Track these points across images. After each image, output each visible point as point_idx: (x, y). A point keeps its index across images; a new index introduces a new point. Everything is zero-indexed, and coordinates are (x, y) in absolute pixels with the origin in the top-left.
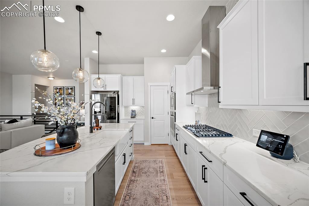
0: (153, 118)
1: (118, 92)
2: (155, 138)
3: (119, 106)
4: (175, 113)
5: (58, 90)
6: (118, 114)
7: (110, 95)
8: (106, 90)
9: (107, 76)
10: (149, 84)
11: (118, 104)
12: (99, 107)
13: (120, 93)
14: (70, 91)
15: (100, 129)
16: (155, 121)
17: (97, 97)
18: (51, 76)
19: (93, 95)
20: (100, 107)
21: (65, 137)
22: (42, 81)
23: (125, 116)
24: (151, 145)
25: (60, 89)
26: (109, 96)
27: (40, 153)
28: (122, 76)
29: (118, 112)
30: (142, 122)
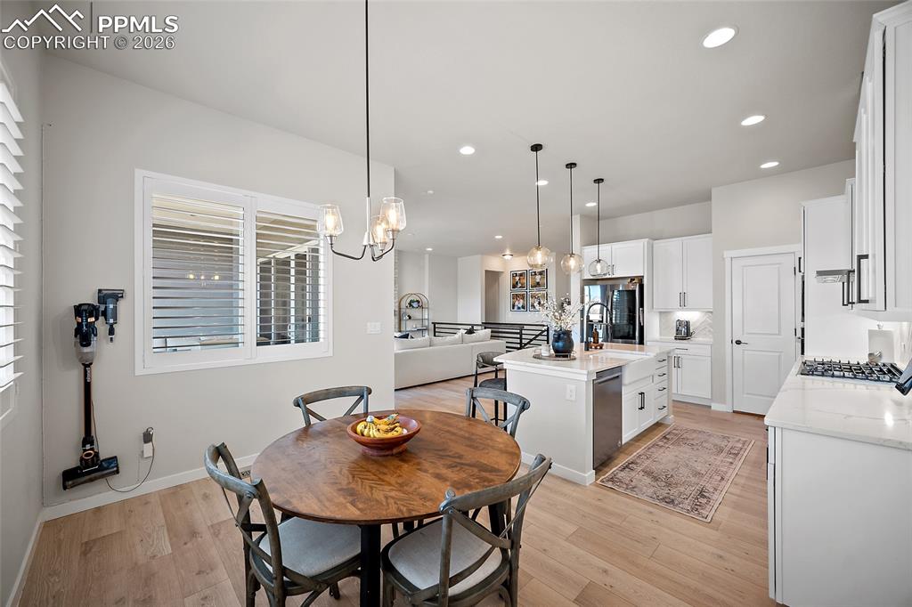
0: (738, 342)
1: (641, 279)
2: (745, 396)
3: (643, 311)
4: (803, 330)
5: (517, 278)
6: (642, 328)
7: (623, 285)
8: (613, 276)
9: (616, 246)
10: (727, 254)
11: (642, 305)
12: (599, 312)
13: (645, 282)
14: (538, 278)
15: (601, 348)
16: (746, 352)
17: (595, 293)
18: (508, 252)
19: (586, 288)
20: (602, 312)
21: (560, 344)
22: (495, 264)
23: (661, 334)
24: (734, 412)
25: (521, 275)
26: (621, 289)
27: (538, 357)
28: (651, 241)
29: (640, 323)
30: (707, 351)
